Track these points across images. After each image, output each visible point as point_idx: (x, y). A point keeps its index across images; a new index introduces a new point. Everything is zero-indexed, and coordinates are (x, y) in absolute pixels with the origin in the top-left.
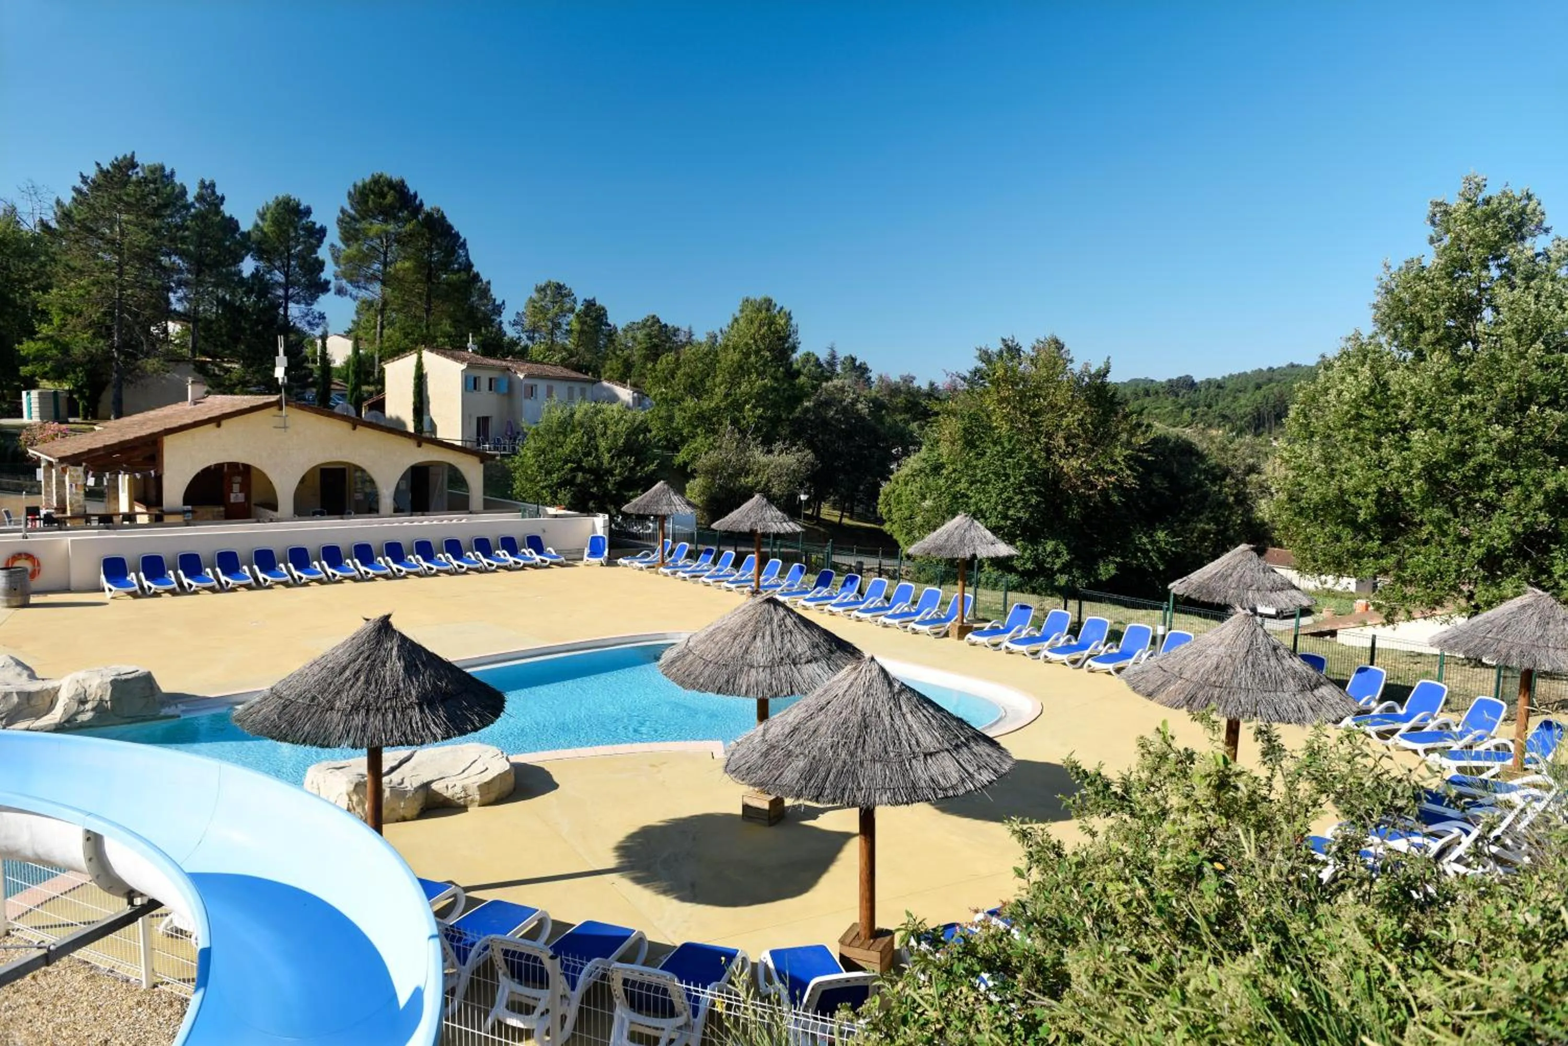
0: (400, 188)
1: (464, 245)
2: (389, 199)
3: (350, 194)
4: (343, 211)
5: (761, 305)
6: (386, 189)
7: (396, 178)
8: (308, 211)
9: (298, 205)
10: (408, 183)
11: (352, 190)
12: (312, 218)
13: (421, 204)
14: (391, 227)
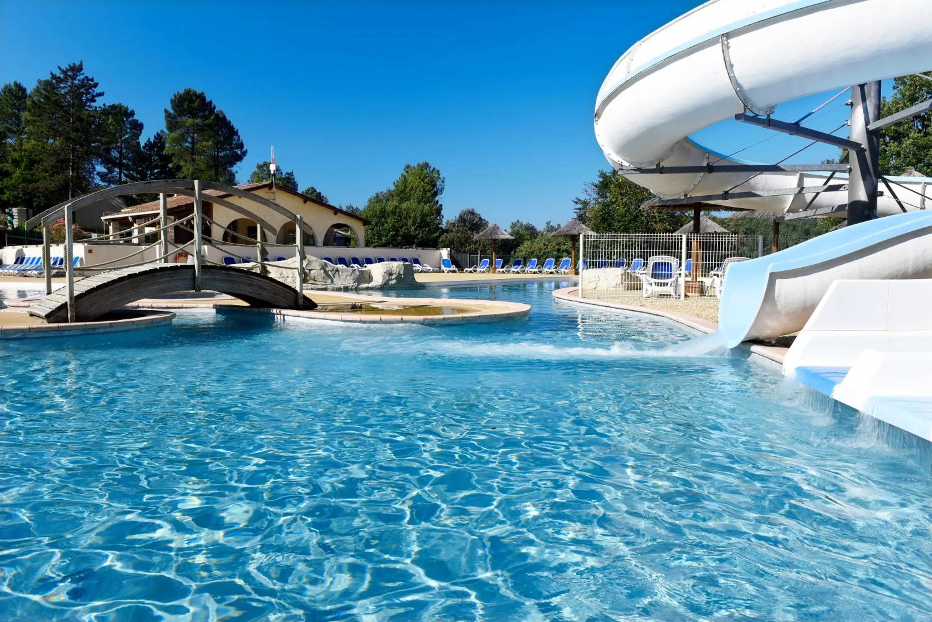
0: (202, 97)
1: (236, 133)
2: (196, 104)
3: (172, 101)
4: (166, 111)
5: (423, 166)
6: (194, 98)
7: (198, 91)
8: (132, 114)
9: (127, 109)
10: (206, 95)
11: (173, 98)
12: (135, 117)
13: (215, 108)
14: (198, 121)
